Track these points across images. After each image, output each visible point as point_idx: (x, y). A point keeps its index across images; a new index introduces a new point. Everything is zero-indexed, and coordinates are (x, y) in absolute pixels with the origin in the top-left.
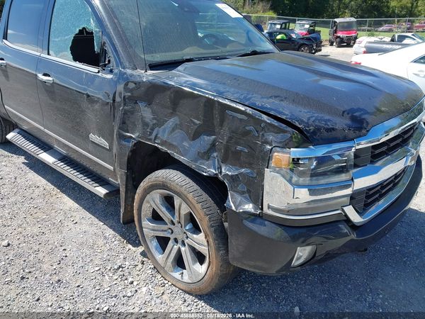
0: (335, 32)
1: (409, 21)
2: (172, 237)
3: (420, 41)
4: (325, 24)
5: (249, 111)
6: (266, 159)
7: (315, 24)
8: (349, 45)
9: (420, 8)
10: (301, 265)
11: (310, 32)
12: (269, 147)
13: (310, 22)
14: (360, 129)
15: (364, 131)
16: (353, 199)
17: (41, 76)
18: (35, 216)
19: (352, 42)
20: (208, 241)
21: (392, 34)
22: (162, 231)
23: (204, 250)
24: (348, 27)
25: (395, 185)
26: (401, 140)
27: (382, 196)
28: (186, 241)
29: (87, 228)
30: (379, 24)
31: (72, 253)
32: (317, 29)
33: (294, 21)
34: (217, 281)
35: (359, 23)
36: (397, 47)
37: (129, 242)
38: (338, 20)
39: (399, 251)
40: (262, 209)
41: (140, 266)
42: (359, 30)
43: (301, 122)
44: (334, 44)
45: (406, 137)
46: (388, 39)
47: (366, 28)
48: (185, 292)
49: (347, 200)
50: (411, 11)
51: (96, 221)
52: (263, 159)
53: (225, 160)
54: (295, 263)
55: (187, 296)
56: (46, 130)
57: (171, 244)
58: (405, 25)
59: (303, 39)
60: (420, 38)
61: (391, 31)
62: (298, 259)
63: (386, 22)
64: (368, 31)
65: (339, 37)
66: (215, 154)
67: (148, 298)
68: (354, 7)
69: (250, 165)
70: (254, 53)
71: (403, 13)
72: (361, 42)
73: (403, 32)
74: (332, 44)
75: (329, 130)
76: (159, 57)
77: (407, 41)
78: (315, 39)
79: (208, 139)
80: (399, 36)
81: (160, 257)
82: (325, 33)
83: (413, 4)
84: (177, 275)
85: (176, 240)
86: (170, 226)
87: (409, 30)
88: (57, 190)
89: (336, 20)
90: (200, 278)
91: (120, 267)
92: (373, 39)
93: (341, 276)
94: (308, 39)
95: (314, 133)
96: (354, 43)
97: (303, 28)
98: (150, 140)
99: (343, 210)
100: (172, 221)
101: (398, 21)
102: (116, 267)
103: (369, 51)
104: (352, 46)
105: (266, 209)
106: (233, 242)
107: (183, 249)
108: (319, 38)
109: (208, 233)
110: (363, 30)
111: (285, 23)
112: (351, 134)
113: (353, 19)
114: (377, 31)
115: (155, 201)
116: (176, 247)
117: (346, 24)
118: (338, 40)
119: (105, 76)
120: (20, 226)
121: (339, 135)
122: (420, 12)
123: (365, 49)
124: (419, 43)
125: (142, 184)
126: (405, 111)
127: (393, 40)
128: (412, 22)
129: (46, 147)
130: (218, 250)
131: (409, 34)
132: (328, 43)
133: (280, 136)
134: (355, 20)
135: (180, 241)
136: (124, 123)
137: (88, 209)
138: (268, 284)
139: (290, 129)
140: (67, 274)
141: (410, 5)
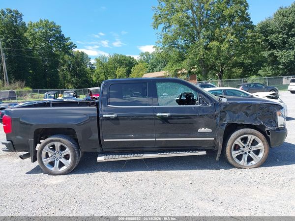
2: (244, 153)
13: (73, 91)
20: (263, 144)
23: (262, 148)
28: (251, 151)
40: (278, 127)
56: (157, 139)
81: (240, 163)
85: (246, 153)
90: (261, 158)
98: (233, 122)
100: (244, 146)
106: (272, 139)
107: (250, 154)
117: (95, 91)
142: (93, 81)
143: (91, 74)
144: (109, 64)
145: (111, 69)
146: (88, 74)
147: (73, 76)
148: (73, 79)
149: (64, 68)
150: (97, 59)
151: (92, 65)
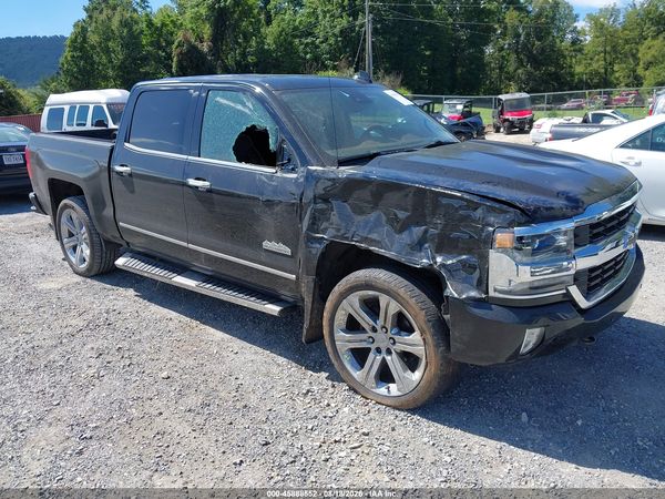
0: (502, 113)
1: (605, 93)
2: (373, 347)
3: (625, 121)
4: (485, 103)
5: (466, 196)
6: (489, 242)
7: (470, 104)
8: (522, 131)
9: (617, 75)
10: (531, 352)
11: (466, 114)
12: (491, 229)
13: (465, 101)
14: (577, 208)
15: (581, 210)
16: (577, 279)
17: (192, 182)
18: (183, 348)
19: (527, 126)
20: (424, 339)
21: (584, 112)
22: (361, 341)
23: (419, 351)
24: (518, 106)
25: (617, 272)
26: (617, 222)
27: (604, 281)
28: (393, 348)
29: (253, 357)
30: (562, 100)
31: (246, 380)
32: (474, 110)
33: (440, 101)
34: (436, 384)
35: (533, 100)
36: (595, 130)
37: (307, 368)
38: (503, 97)
39: (629, 361)
40: (487, 293)
41: (331, 390)
42: (535, 109)
43: (521, 203)
44: (502, 130)
45: (622, 219)
46: (579, 120)
47: (544, 106)
48: (395, 408)
49: (571, 280)
50: (605, 79)
51: (260, 350)
52: (485, 242)
53: (439, 250)
54: (524, 350)
55: (397, 412)
56: (191, 246)
57: (371, 356)
58: (601, 100)
59: (457, 124)
60: (624, 117)
61: (579, 108)
62: (526, 346)
63: (571, 96)
64: (548, 109)
65: (508, 120)
66: (426, 245)
67: (354, 416)
68: (523, 77)
69: (469, 251)
70: (439, 144)
71: (596, 81)
72: (540, 126)
73: (599, 109)
74: (498, 131)
75: (547, 209)
76: (345, 153)
77: (606, 121)
78: (475, 124)
79: (418, 231)
80: (593, 115)
81: (357, 375)
82: (487, 116)
83: (606, 70)
84: (383, 390)
85: (379, 350)
86: (371, 334)
87: (607, 105)
88: (195, 323)
89: (500, 96)
90: (415, 385)
91: (308, 391)
92: (556, 121)
93: (566, 386)
94: (465, 125)
95: (535, 212)
96: (531, 128)
97: (453, 110)
98: (347, 239)
99: (567, 290)
100: (374, 327)
101: (590, 93)
102: (304, 391)
103: (557, 136)
104: (527, 132)
105: (492, 293)
106: (454, 333)
107: (388, 358)
108: (481, 123)
109: (426, 329)
110: (539, 109)
111: (428, 105)
112: (569, 212)
113: (524, 95)
114: (559, 109)
115: (352, 305)
116: (379, 358)
117: (515, 102)
118: (506, 124)
119: (285, 175)
120: (171, 359)
121: (557, 213)
122: (617, 79)
123: (549, 136)
124: (623, 123)
125: (336, 288)
126: (618, 192)
127: (585, 121)
128: (610, 94)
129: (182, 269)
130: (437, 346)
131: (608, 112)
132: (492, 129)
133: (502, 216)
134: (528, 96)
135: (384, 351)
136: (313, 224)
137: (245, 339)
138: (485, 398)
139: (511, 209)
140: (253, 400)
141: (603, 71)
142: (572, 75)
143: (571, 57)
144: (624, 29)
145: (627, 42)
146: (565, 57)
147: (521, 63)
148: (520, 71)
149: (506, 43)
150: (590, 17)
151: (579, 32)
